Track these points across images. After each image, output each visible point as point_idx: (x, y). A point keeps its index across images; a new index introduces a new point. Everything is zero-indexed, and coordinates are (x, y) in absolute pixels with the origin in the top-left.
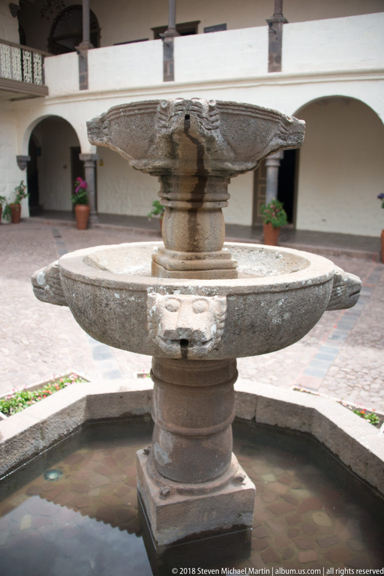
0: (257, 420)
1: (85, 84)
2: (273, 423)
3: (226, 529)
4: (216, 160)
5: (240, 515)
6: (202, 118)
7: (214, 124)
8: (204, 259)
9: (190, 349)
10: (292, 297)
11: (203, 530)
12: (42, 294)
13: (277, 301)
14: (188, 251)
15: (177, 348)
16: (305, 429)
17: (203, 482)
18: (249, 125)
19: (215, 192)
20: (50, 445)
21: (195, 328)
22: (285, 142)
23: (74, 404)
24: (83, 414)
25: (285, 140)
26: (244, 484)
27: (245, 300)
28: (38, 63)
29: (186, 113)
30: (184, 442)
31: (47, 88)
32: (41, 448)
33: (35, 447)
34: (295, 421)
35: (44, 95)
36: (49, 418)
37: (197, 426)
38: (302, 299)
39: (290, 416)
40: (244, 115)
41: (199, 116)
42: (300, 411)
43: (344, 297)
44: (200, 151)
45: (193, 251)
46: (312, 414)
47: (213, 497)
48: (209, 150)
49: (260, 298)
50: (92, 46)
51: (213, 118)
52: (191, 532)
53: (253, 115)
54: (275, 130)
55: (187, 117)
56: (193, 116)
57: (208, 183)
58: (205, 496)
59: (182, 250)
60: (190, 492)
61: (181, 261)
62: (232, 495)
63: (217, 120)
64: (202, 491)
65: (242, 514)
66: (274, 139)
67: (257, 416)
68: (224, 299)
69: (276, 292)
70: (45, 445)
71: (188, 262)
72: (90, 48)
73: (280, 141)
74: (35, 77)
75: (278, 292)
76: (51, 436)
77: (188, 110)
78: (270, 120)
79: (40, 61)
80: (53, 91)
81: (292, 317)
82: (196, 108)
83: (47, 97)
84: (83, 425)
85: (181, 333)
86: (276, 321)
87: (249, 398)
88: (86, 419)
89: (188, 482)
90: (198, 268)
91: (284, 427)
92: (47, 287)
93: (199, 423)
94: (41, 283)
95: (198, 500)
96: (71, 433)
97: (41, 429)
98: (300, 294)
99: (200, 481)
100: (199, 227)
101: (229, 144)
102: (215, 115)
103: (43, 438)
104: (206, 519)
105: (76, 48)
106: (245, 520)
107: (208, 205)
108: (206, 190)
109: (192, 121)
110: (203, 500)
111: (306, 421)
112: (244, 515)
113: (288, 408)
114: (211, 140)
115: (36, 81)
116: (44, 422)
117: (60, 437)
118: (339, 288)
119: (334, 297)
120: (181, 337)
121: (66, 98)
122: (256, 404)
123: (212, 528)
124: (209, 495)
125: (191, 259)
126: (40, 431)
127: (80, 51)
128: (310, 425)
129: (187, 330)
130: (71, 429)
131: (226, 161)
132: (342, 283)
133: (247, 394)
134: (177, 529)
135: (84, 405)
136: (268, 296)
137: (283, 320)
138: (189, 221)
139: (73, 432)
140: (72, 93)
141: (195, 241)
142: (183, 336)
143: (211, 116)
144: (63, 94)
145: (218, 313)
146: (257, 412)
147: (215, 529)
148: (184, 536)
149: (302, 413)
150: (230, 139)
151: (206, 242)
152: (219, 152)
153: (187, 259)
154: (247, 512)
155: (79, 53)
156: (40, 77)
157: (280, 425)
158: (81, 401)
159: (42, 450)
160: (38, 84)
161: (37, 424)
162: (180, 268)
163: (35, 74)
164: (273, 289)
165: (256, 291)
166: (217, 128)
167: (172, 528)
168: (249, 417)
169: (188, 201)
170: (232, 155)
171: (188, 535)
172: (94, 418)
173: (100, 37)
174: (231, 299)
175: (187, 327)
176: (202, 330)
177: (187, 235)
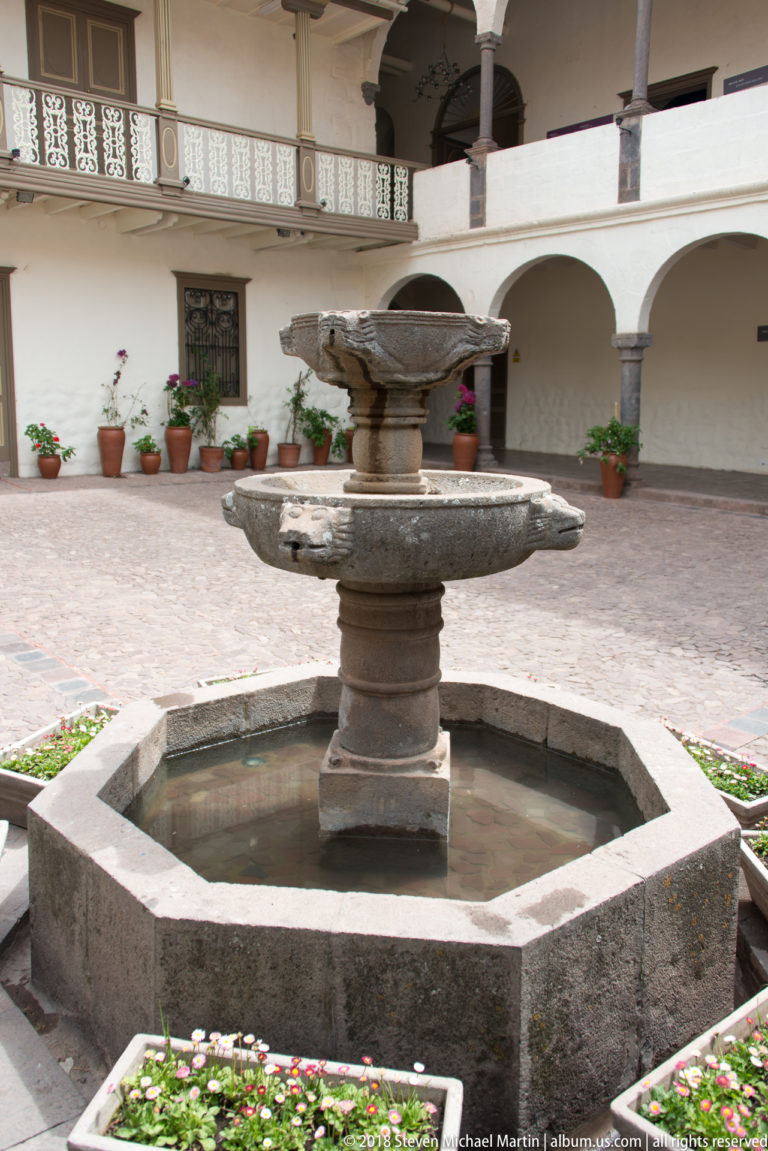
0: (549, 744)
1: (480, 216)
2: (570, 751)
3: (410, 832)
4: (383, 372)
5: (429, 816)
6: (349, 332)
7: (368, 336)
8: (387, 481)
9: (299, 551)
10: (428, 516)
11: (380, 824)
12: (229, 516)
13: (410, 518)
14: (370, 472)
15: (288, 549)
16: (610, 763)
17: (382, 757)
18: (412, 333)
19: (398, 406)
20: (256, 730)
21: (303, 531)
22: (477, 347)
23: (298, 684)
24: (310, 701)
25: (476, 344)
26: (437, 773)
27: (372, 514)
28: (401, 183)
29: (332, 327)
30: (362, 700)
31: (416, 226)
32: (243, 729)
33: (234, 726)
34: (597, 747)
35: (409, 239)
36: (258, 691)
37: (374, 680)
38: (447, 521)
39: (592, 739)
40: (405, 324)
41: (343, 330)
42: (603, 732)
43: (548, 533)
44: (362, 362)
45: (375, 472)
46: (619, 738)
47: (390, 777)
48: (371, 362)
49: (388, 513)
50: (495, 145)
51: (367, 330)
52: (363, 822)
53: (416, 322)
54: (461, 335)
55: (332, 332)
56: (338, 331)
57: (388, 396)
58: (382, 774)
59: (364, 470)
60: (364, 765)
61: (357, 482)
62: (416, 780)
63: (371, 332)
64: (378, 767)
65: (431, 813)
66: (460, 345)
67: (549, 738)
68: (349, 510)
69: (407, 509)
70: (248, 727)
71: (365, 484)
72: (491, 150)
73: (470, 347)
74: (397, 208)
75: (411, 509)
76: (259, 717)
77: (333, 325)
78: (446, 326)
79: (405, 180)
80: (426, 232)
81: (433, 539)
82: (340, 322)
83: (415, 243)
84: (309, 716)
85: (291, 535)
86: (411, 540)
87: (538, 708)
88: (314, 709)
89: (365, 755)
90: (377, 490)
91: (584, 757)
92: (234, 509)
93: (377, 676)
94: (229, 504)
95: (371, 776)
96: (289, 723)
97: (245, 703)
98: (443, 514)
99: (379, 754)
100: (380, 445)
101: (391, 355)
102: (369, 326)
103: (247, 717)
104: (382, 807)
105: (466, 151)
106: (435, 823)
107: (389, 421)
108: (387, 404)
109: (336, 335)
110: (379, 778)
111: (611, 750)
112: (434, 816)
113: (588, 726)
114: (367, 352)
115: (398, 216)
116: (250, 696)
117: (273, 724)
118: (538, 521)
119: (533, 532)
120: (291, 540)
121: (447, 242)
122: (548, 718)
123: (391, 824)
124: (387, 775)
125: (371, 481)
126: (243, 706)
127: (473, 157)
128: (617, 756)
129: (296, 532)
130: (290, 718)
131: (395, 372)
132: (543, 514)
133: (536, 701)
134: (345, 812)
135: (312, 688)
136: (398, 512)
137: (420, 541)
138: (371, 439)
139: (292, 721)
140: (457, 233)
141: (376, 460)
142: (293, 539)
143: (364, 328)
144: (443, 236)
145: (334, 521)
146: (549, 731)
147: (396, 826)
148: (353, 825)
149: (606, 735)
150: (392, 350)
151: (390, 462)
152: (383, 364)
153: (367, 480)
154: (440, 813)
155: (470, 161)
156: (405, 209)
157: (579, 754)
158: (309, 681)
159: (244, 733)
160: (401, 220)
161: (239, 696)
162: (356, 489)
163: (395, 203)
164: (403, 505)
165: (383, 505)
166: (372, 339)
167: (338, 809)
168: (538, 739)
169: (368, 416)
170: (399, 366)
171: (359, 824)
172: (326, 710)
173: (523, 121)
174: (358, 511)
175: (297, 529)
176: (310, 533)
177: (368, 454)
